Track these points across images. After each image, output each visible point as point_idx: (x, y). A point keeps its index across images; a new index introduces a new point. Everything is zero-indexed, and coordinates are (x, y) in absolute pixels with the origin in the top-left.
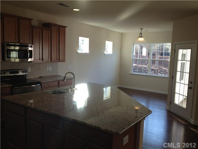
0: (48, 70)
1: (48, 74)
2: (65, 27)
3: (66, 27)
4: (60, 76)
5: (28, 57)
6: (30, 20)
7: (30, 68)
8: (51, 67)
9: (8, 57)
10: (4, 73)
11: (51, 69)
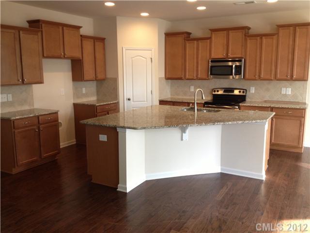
0: (284, 93)
1: (285, 99)
5: (233, 73)
7: (253, 88)
8: (289, 89)
9: (211, 74)
10: (218, 91)
11: (289, 91)
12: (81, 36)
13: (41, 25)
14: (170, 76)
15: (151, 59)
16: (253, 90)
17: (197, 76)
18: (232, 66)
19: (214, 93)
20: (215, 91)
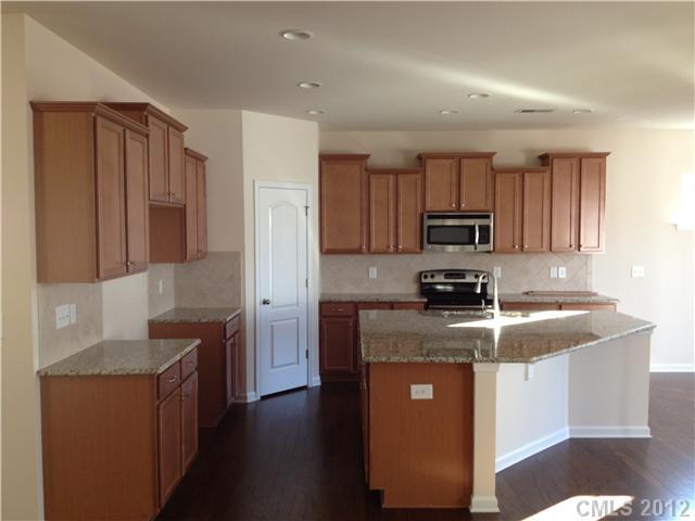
0: (553, 275)
1: (556, 288)
2: (603, 156)
3: (608, 154)
4: (595, 294)
5: (477, 241)
6: (489, 156)
7: (499, 269)
8: (564, 269)
9: (429, 242)
10: (432, 276)
11: (563, 273)
12: (186, 149)
13: (146, 116)
14: (331, 247)
15: (307, 208)
16: (497, 272)
17: (396, 246)
18: (474, 226)
19: (424, 280)
20: (426, 277)
